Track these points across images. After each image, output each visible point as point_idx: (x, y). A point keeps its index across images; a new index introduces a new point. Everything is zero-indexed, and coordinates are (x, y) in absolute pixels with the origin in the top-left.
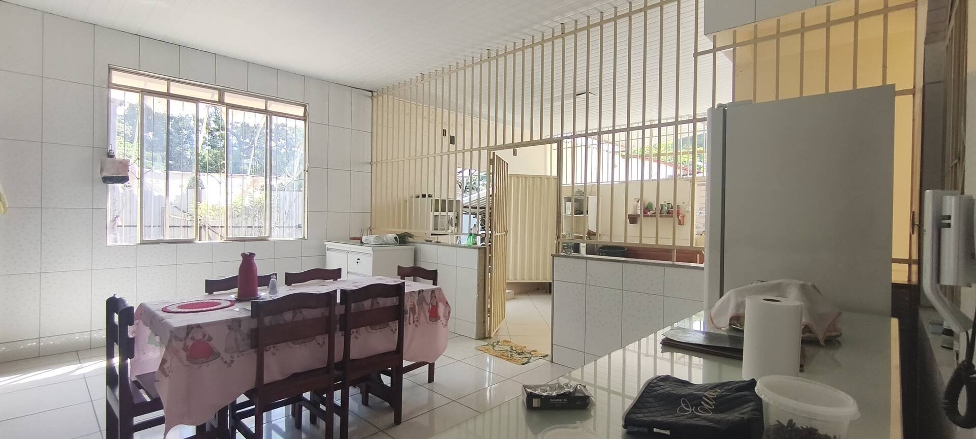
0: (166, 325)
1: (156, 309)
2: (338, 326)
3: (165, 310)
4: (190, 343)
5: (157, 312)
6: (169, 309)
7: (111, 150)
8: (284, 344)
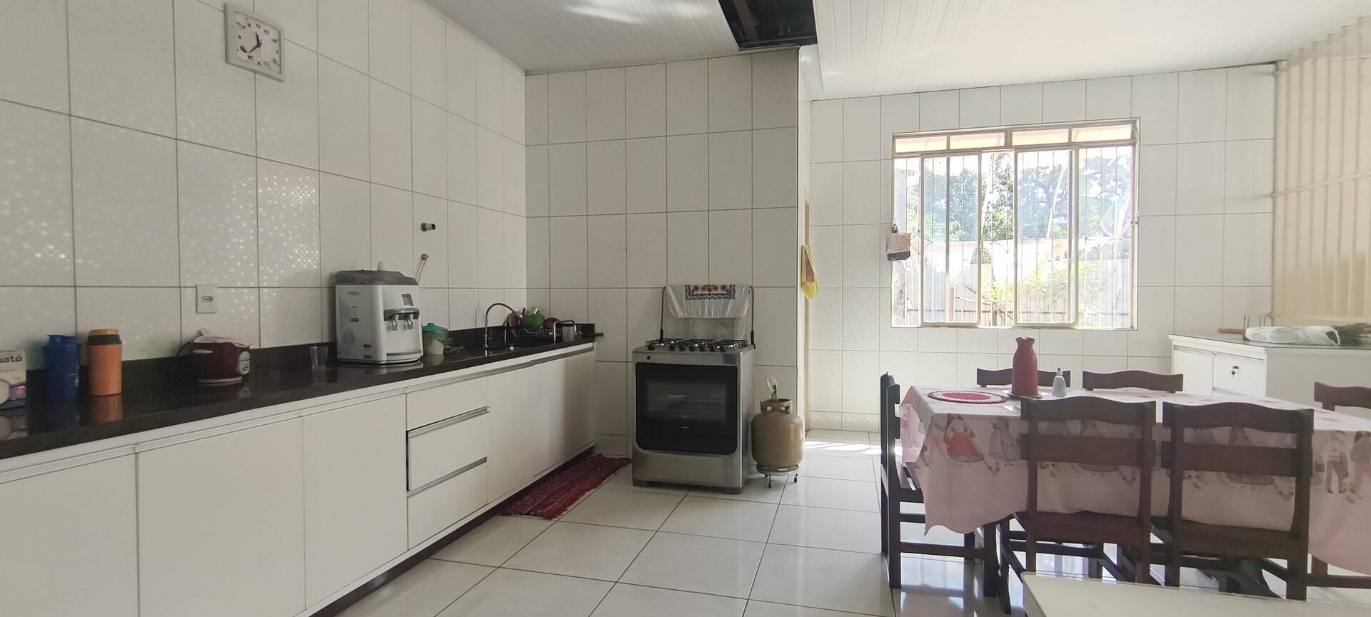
0: (928, 410)
1: (923, 393)
2: (1159, 459)
3: (930, 396)
4: (951, 435)
5: (923, 396)
6: (935, 395)
7: (895, 225)
8: (1067, 465)
